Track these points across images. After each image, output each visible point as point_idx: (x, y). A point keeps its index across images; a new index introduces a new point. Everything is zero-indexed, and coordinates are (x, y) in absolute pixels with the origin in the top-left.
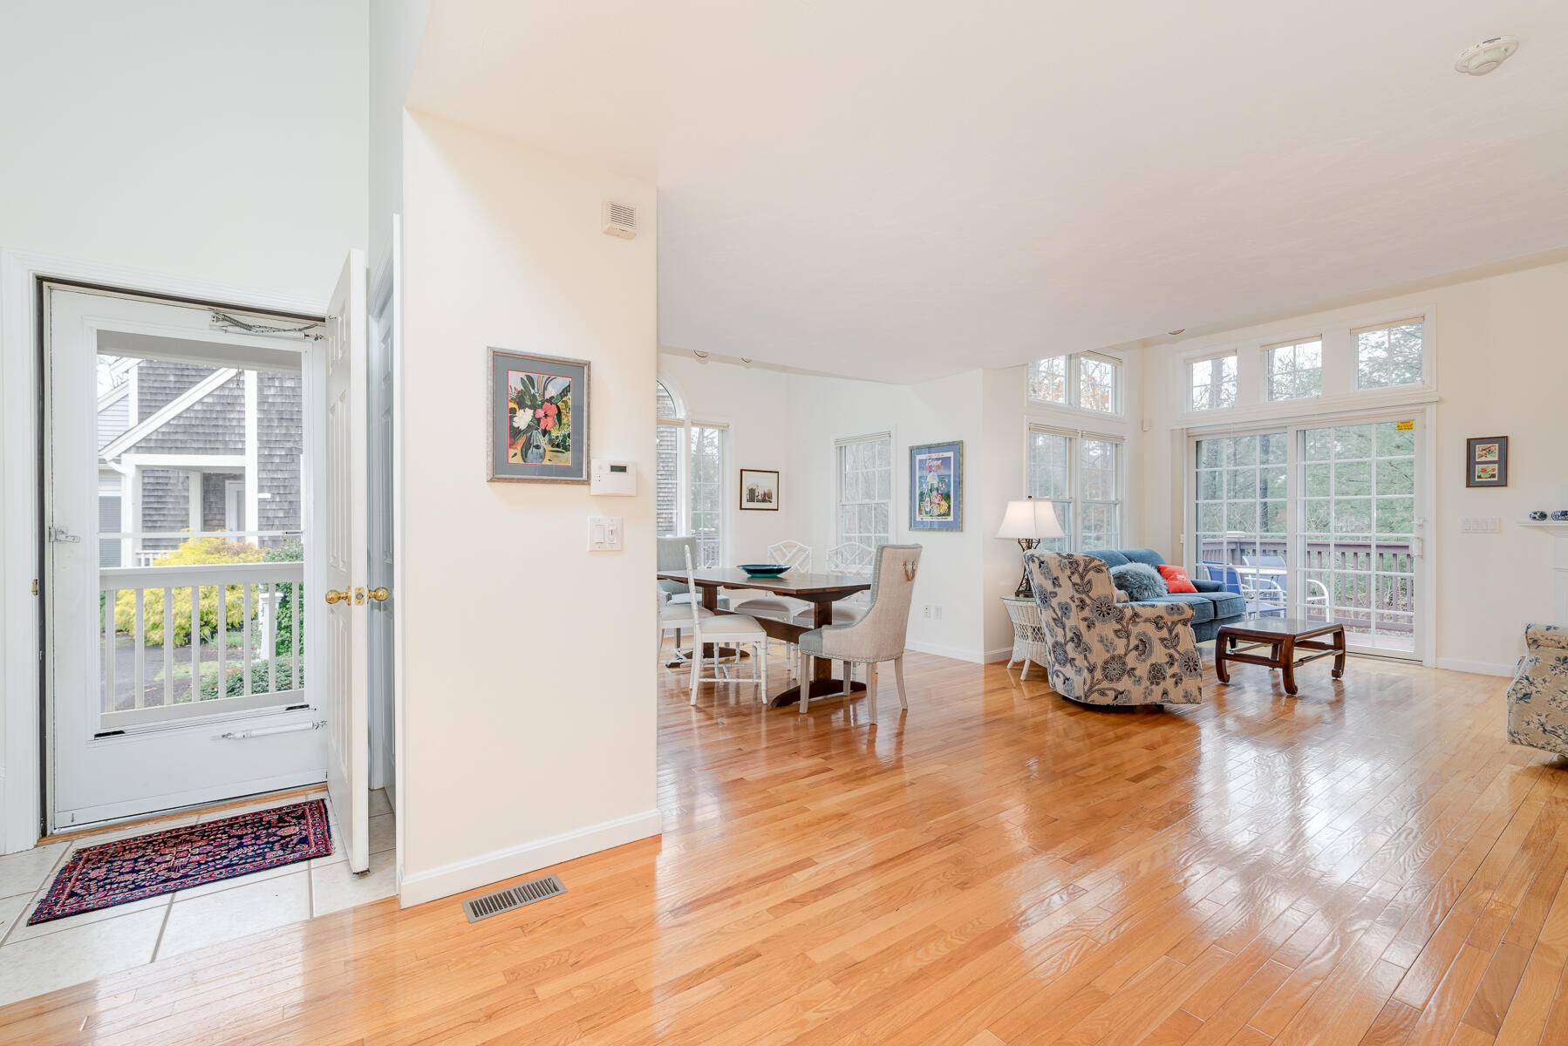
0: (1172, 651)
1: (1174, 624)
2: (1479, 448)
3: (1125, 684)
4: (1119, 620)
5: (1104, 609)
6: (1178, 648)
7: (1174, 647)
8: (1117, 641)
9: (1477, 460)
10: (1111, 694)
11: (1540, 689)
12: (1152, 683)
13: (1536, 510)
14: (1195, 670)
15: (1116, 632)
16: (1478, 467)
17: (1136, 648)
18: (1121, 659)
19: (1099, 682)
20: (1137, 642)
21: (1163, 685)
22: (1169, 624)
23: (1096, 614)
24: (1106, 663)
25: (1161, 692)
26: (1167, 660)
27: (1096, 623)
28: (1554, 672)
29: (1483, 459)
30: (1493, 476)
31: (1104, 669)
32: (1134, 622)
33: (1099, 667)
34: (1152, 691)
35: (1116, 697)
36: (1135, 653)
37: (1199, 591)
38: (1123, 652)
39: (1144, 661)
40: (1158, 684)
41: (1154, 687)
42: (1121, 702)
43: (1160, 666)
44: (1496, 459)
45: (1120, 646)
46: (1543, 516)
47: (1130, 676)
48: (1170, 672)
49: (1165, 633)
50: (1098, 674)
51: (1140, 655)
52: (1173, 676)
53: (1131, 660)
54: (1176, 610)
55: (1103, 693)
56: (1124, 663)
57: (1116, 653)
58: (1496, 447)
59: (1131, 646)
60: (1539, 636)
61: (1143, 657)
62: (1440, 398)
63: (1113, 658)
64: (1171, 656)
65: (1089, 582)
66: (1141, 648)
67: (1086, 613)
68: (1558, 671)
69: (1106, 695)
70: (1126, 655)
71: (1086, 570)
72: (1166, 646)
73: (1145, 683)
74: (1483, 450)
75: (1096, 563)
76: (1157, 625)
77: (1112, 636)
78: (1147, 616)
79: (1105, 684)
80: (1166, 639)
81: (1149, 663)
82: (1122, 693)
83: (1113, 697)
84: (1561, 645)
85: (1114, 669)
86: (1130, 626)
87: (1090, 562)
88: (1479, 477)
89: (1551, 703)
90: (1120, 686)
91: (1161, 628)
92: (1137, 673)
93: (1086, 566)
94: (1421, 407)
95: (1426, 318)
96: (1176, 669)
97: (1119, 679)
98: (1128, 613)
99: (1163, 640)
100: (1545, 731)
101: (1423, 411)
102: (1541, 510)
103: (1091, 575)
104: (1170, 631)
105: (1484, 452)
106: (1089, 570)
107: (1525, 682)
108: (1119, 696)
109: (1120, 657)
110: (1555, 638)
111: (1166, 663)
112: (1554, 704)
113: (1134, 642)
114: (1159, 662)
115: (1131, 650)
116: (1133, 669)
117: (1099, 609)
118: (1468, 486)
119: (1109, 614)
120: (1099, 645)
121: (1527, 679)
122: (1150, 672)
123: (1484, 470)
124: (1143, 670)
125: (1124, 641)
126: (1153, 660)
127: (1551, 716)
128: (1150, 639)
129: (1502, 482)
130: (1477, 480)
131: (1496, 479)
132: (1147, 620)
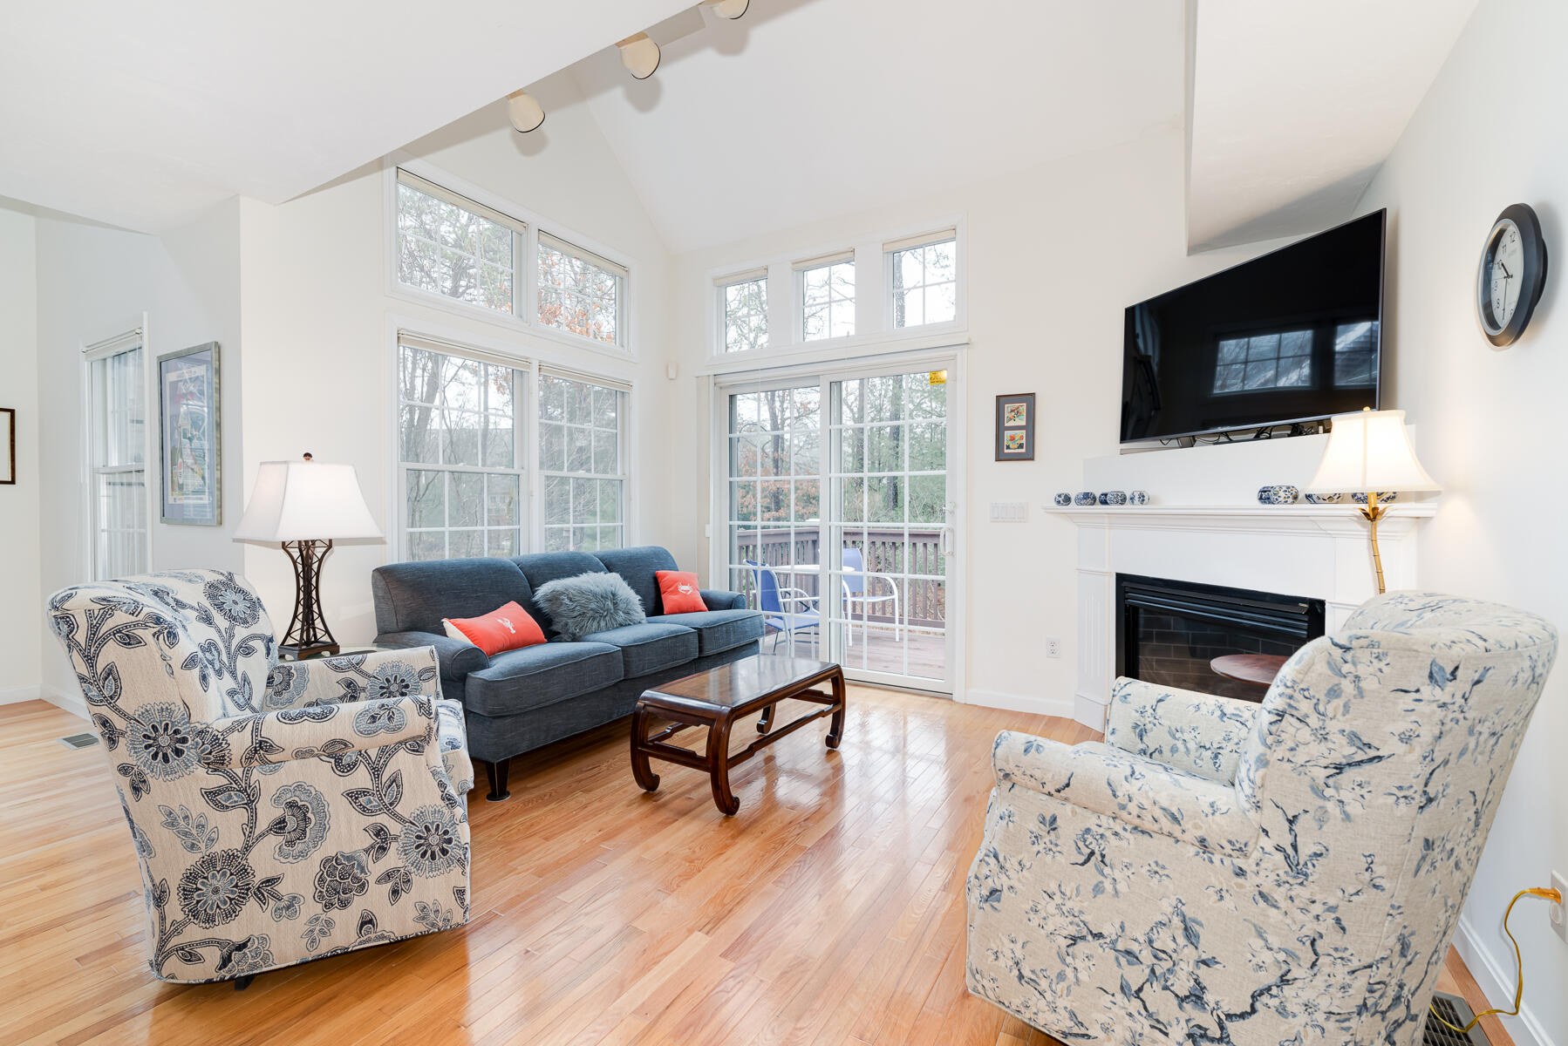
0: (383, 819)
1: (387, 752)
2: (1008, 407)
3: (251, 921)
4: (217, 763)
5: (164, 740)
6: (398, 809)
7: (389, 808)
8: (215, 818)
9: (1006, 425)
10: (212, 956)
11: (1013, 883)
12: (329, 906)
13: (1060, 493)
14: (444, 852)
15: (211, 795)
16: (1008, 434)
17: (279, 826)
18: (235, 864)
19: (178, 928)
20: (278, 812)
21: (359, 905)
22: (373, 753)
23: (147, 755)
24: (191, 877)
25: (356, 921)
26: (368, 841)
27: (149, 778)
28: (1036, 848)
29: (1011, 424)
30: (1021, 446)
31: (186, 893)
32: (264, 762)
33: (174, 891)
34: (329, 923)
35: (226, 961)
36: (274, 841)
37: (710, 609)
38: (237, 843)
39: (303, 855)
40: (344, 904)
41: (335, 914)
42: (239, 968)
43: (349, 858)
44: (1024, 423)
45: (228, 829)
46: (1067, 500)
47: (262, 900)
48: (376, 869)
49: (361, 778)
50: (175, 908)
51: (290, 843)
52: (388, 876)
53: (263, 860)
54: (383, 720)
55: (190, 957)
56: (244, 871)
57: (217, 848)
58: (1023, 407)
59: (263, 823)
60: (1012, 765)
61: (299, 846)
62: (970, 339)
63: (210, 862)
64: (380, 832)
65: (110, 672)
66: (291, 823)
67: (123, 753)
68: (1040, 847)
69: (199, 959)
70: (247, 848)
71: (96, 639)
72: (364, 810)
73: (311, 908)
74: (1012, 411)
75: (120, 618)
76: (338, 760)
77: (200, 806)
78: (296, 746)
79: (194, 932)
80: (364, 792)
81: (317, 857)
82: (241, 947)
83: (217, 961)
84: (1046, 790)
85: (216, 891)
86: (256, 775)
87: (103, 619)
88: (1008, 447)
89: (1032, 915)
90: (233, 931)
91: (352, 766)
92: (283, 888)
93: (93, 629)
94: (951, 352)
95: (958, 230)
96: (393, 859)
97: (230, 914)
98: (239, 744)
99: (353, 796)
100: (1021, 977)
101: (954, 358)
102: (1065, 492)
103: (111, 653)
104: (376, 772)
105: (1013, 414)
106: (104, 640)
107: (992, 861)
108: (236, 956)
109: (230, 857)
110: (1037, 774)
111: (367, 851)
112: (1036, 920)
113: (268, 813)
114: (347, 851)
115: (262, 835)
116: (271, 881)
117: (150, 741)
118: (998, 460)
119: (179, 753)
120: (167, 834)
121: (996, 856)
122: (321, 880)
123: (1012, 439)
124: (299, 877)
125: (240, 815)
126: (329, 848)
127: (1029, 946)
128: (318, 798)
129: (1029, 456)
130: (1006, 451)
131: (1023, 450)
132: (301, 754)
